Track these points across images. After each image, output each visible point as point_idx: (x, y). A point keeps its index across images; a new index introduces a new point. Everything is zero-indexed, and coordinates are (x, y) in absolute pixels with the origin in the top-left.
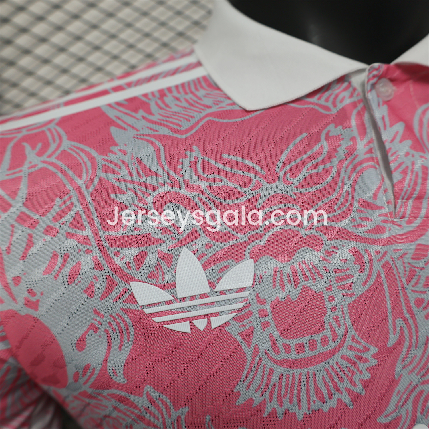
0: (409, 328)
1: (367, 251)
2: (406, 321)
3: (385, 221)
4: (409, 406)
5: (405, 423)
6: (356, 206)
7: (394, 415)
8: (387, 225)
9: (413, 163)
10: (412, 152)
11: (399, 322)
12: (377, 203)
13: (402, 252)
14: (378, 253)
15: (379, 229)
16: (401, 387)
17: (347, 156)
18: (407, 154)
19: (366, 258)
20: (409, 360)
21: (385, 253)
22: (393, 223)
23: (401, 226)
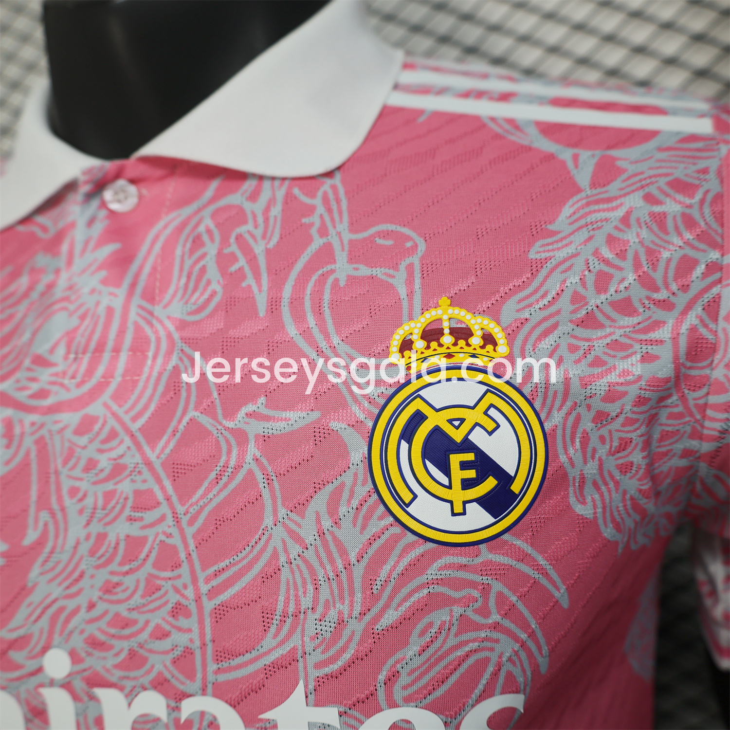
0: (56, 523)
1: (21, 422)
2: (53, 514)
3: (54, 383)
4: (44, 622)
5: (37, 643)
6: (27, 362)
7: (21, 632)
8: (55, 388)
9: (98, 303)
10: (101, 287)
11: (44, 516)
12: (53, 359)
13: (61, 425)
14: (33, 424)
15: (42, 394)
16: (35, 597)
17: (43, 294)
18: (93, 291)
19: (17, 430)
20: (50, 564)
21: (42, 426)
22: (62, 385)
23: (68, 390)
